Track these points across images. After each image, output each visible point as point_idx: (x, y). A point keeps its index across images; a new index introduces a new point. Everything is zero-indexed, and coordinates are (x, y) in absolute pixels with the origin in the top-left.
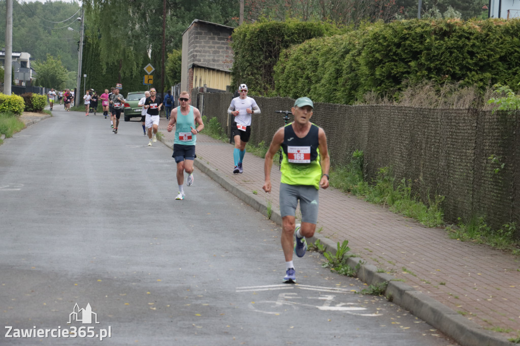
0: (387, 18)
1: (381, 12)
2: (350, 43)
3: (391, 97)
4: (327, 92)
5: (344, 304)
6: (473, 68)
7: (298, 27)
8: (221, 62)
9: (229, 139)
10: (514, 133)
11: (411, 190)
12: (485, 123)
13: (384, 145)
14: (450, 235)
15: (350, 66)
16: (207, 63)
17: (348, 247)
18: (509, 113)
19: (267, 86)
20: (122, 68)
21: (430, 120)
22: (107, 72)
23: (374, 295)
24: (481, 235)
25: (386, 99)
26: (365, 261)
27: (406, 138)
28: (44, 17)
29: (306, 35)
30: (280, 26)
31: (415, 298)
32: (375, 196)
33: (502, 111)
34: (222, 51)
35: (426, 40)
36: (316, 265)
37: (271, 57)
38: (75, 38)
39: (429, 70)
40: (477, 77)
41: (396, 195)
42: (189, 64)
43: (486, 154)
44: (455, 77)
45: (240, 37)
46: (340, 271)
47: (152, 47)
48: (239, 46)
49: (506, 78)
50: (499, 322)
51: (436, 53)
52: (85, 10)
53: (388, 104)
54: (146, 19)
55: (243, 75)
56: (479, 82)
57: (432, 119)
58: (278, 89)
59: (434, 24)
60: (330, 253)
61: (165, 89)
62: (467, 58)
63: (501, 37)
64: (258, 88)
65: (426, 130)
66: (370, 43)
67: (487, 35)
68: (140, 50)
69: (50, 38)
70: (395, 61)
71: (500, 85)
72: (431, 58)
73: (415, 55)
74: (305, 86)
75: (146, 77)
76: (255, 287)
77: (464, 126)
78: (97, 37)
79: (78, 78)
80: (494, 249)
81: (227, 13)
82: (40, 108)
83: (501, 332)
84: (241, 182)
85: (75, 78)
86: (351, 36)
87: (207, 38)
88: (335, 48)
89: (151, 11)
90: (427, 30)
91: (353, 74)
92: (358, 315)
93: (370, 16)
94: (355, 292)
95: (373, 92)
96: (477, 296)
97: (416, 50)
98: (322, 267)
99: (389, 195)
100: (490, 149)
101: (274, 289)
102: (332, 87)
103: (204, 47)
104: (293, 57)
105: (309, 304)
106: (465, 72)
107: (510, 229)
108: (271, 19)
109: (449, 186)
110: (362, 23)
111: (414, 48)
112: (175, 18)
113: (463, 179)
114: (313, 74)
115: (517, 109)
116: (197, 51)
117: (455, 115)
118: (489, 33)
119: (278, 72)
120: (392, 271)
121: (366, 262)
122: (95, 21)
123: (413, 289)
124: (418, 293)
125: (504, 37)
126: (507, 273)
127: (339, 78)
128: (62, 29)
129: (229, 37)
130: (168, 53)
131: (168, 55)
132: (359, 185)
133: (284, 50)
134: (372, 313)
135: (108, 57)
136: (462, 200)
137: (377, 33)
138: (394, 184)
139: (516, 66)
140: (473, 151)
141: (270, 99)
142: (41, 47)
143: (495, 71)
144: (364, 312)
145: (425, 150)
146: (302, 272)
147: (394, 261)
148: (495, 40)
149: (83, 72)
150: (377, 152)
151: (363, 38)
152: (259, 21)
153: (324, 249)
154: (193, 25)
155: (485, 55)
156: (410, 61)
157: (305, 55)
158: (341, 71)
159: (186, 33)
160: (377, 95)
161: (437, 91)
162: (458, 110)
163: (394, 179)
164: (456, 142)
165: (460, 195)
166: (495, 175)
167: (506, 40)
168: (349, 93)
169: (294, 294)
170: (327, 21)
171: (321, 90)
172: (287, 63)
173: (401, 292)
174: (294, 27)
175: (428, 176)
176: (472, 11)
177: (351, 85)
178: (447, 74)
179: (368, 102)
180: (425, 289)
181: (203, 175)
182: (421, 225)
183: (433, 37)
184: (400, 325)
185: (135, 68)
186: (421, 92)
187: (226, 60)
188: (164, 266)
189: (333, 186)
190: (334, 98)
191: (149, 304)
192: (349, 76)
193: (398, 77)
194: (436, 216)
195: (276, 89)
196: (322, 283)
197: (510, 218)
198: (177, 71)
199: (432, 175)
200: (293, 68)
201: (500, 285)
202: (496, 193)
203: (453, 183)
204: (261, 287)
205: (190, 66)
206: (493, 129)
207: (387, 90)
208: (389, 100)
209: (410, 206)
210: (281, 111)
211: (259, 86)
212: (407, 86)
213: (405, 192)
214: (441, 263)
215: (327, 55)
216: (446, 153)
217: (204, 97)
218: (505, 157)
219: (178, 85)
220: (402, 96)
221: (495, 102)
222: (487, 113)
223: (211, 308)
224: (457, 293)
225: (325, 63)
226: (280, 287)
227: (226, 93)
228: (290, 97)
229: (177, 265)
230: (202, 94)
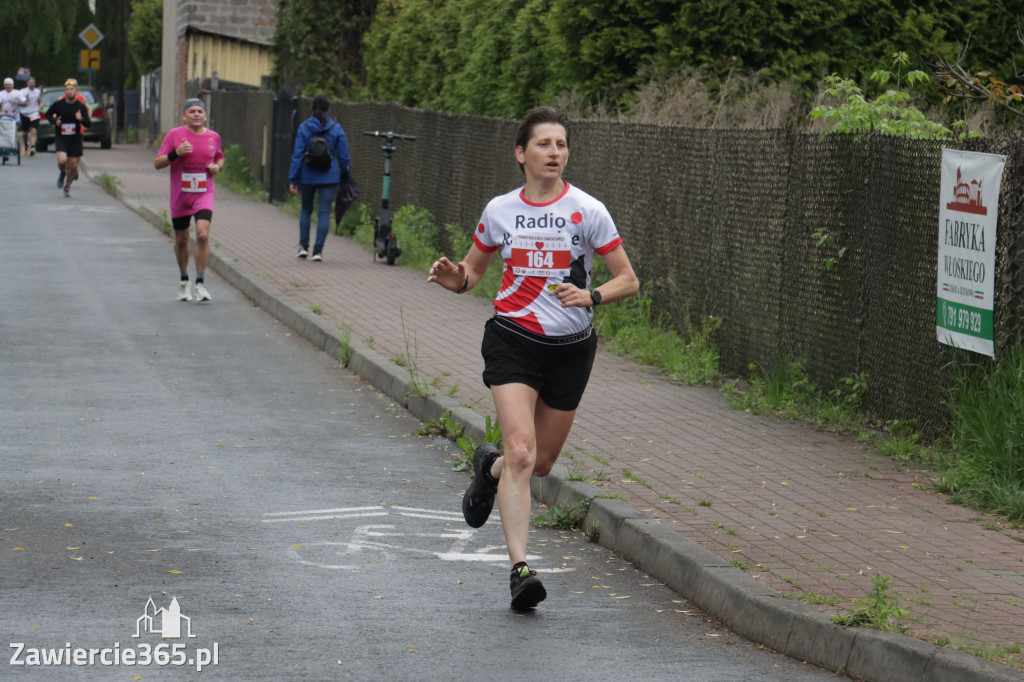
3: (614, 104)
4: (478, 92)
5: (494, 548)
6: (789, 40)
8: (249, 24)
9: (267, 195)
10: (866, 181)
11: (652, 304)
12: (806, 159)
14: (730, 401)
15: (527, 36)
16: (218, 25)
18: (856, 139)
19: (350, 77)
20: (28, 34)
21: (694, 153)
23: (560, 529)
24: (795, 402)
25: (601, 108)
27: (643, 192)
31: (645, 534)
33: (842, 134)
36: (441, 465)
37: (358, 13)
39: (696, 44)
41: (620, 317)
42: (180, 27)
43: (808, 228)
44: (751, 61)
49: (861, 64)
50: (817, 583)
51: (711, 7)
53: (606, 119)
55: (296, 53)
56: (804, 72)
57: (697, 150)
58: (374, 85)
60: (471, 440)
61: (128, 82)
62: (777, 20)
64: (331, 81)
65: (684, 176)
70: (622, 24)
71: (838, 78)
72: (700, 20)
73: (667, 12)
74: (430, 78)
75: (84, 55)
76: (304, 512)
77: (763, 167)
80: (820, 430)
83: (819, 604)
84: (289, 287)
91: (532, 53)
95: (574, 91)
96: (775, 529)
97: (668, 1)
98: (454, 469)
99: (606, 315)
100: (816, 217)
101: (346, 516)
102: (488, 81)
104: (405, 15)
105: (419, 547)
106: (773, 51)
107: (855, 387)
109: (732, 295)
113: (761, 282)
114: (448, 51)
115: (872, 130)
117: (745, 142)
119: (374, 46)
120: (600, 478)
123: (642, 516)
124: (652, 524)
126: (848, 481)
127: (503, 62)
130: (133, 2)
131: (134, 7)
134: (553, 567)
136: (758, 327)
139: (883, 37)
140: (782, 221)
141: (355, 107)
143: (836, 49)
145: (683, 217)
146: (409, 481)
147: (607, 457)
153: (458, 432)
155: (815, 14)
156: (655, 25)
157: (432, 9)
158: (508, 46)
160: (583, 99)
161: (712, 91)
162: (751, 131)
164: (747, 201)
165: (754, 315)
166: (826, 271)
168: (525, 94)
169: (389, 526)
171: (465, 87)
172: (392, 27)
173: (617, 522)
175: (688, 274)
177: (529, 76)
178: (735, 54)
180: (667, 516)
182: (670, 382)
184: (609, 590)
185: (59, 35)
186: (678, 93)
187: (259, 19)
188: (106, 468)
189: (488, 297)
190: (493, 104)
191: (69, 548)
192: (526, 56)
193: (629, 59)
194: (703, 361)
195: (368, 85)
196: (450, 504)
197: (855, 365)
198: (153, 41)
199: (697, 272)
200: (405, 38)
201: (827, 507)
202: (828, 311)
203: (740, 291)
204: (317, 512)
205: (182, 30)
206: (822, 173)
207: (606, 88)
208: (609, 111)
209: (650, 339)
210: (377, 133)
211: (333, 77)
212: (647, 80)
213: (640, 310)
214: (707, 460)
215: (478, 10)
216: (726, 225)
217: (212, 101)
218: (846, 234)
219: (157, 74)
220: (636, 103)
221: (826, 115)
222: (811, 139)
223: (204, 557)
224: (734, 524)
225: (474, 27)
226: (360, 512)
227: (259, 92)
228: (399, 102)
229: (137, 466)
230: (206, 94)
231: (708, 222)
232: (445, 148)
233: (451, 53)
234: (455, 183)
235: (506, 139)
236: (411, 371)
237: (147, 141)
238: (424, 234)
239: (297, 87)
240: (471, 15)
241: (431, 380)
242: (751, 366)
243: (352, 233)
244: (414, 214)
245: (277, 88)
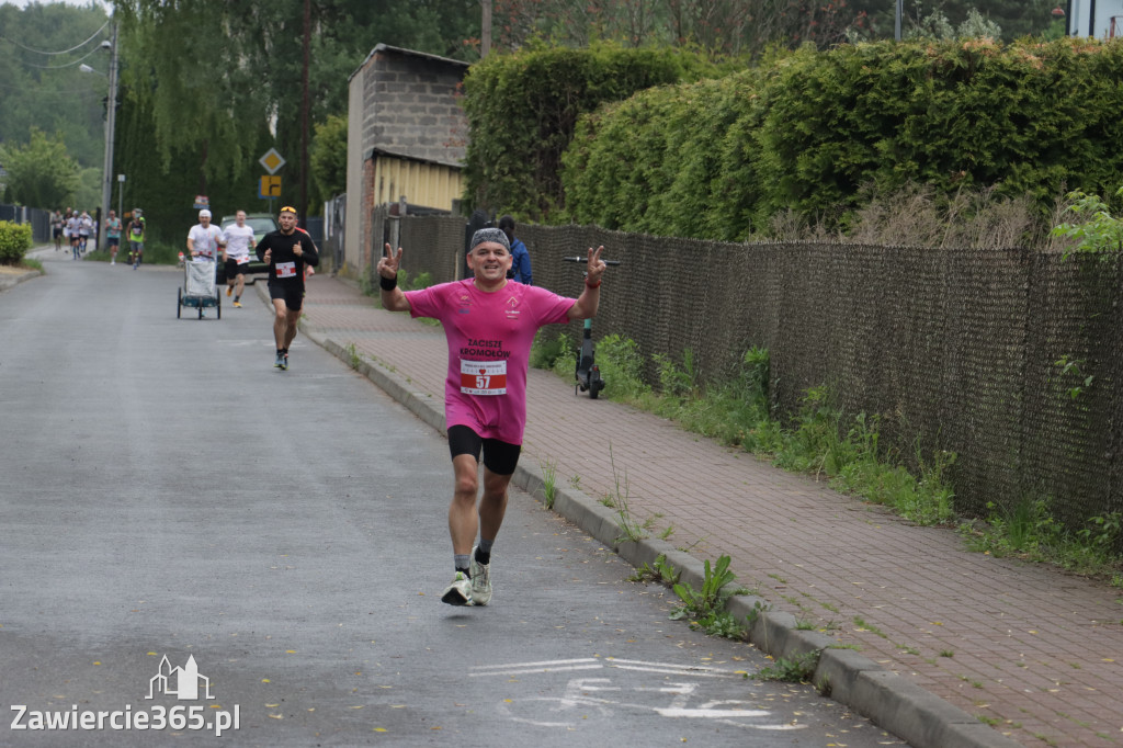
0: (825, 38)
1: (813, 24)
2: (738, 99)
3: (833, 223)
4: (686, 213)
5: (718, 702)
6: (1023, 153)
7: (619, 62)
8: (439, 145)
10: (1115, 303)
11: (879, 438)
12: (1047, 281)
13: (816, 333)
14: (968, 542)
15: (739, 153)
16: (406, 147)
17: (729, 572)
18: (1102, 259)
19: (547, 199)
20: (207, 160)
21: (923, 275)
22: (171, 170)
23: (789, 682)
24: (1040, 544)
25: (820, 229)
26: (768, 604)
27: (867, 318)
28: (24, 39)
29: (637, 80)
30: (576, 60)
31: (882, 688)
32: (797, 454)
33: (1087, 253)
34: (442, 119)
35: (914, 89)
36: (657, 614)
37: (555, 131)
38: (96, 89)
39: (922, 159)
40: (1033, 175)
41: (844, 452)
42: (367, 150)
43: (1050, 355)
44: (982, 177)
45: (483, 86)
46: (712, 628)
47: (278, 109)
48: (480, 106)
49: (1102, 178)
50: (1073, 740)
51: (938, 119)
52: (119, 23)
53: (826, 240)
54: (262, 44)
55: (490, 175)
56: (1039, 187)
57: (928, 273)
58: (573, 207)
59: (932, 52)
60: (688, 586)
61: (311, 208)
62: (1010, 132)
63: (1090, 83)
64: (527, 203)
65: (912, 301)
66: (785, 98)
67: (1057, 77)
68: (251, 117)
69: (36, 89)
70: (842, 138)
71: (1081, 194)
72: (926, 132)
73: (890, 125)
74: (634, 198)
75: (264, 181)
76: (514, 665)
77: (999, 290)
78: (149, 88)
79: (105, 185)
80: (1069, 574)
81: (453, 30)
82: (16, 254)
85: (98, 183)
86: (741, 81)
87: (407, 89)
88: (703, 109)
89: (276, 25)
90: (915, 65)
91: (744, 170)
92: (750, 728)
93: (787, 34)
94: (745, 675)
95: (790, 211)
96: (1025, 682)
97: (890, 112)
98: (671, 618)
99: (829, 450)
100: (1059, 343)
101: (558, 669)
102: (696, 201)
103: (400, 108)
104: (606, 132)
105: (638, 703)
106: (1006, 164)
107: (1106, 527)
108: (556, 42)
109: (967, 428)
110: (768, 49)
111: (888, 109)
112: (331, 42)
113: (1000, 413)
114: (652, 170)
115: (1120, 249)
116: (382, 119)
117: (979, 263)
118: (1061, 72)
119: (573, 166)
120: (831, 626)
121: (771, 606)
122: (144, 48)
123: (878, 668)
124: (889, 676)
125: (1095, 82)
126: (1099, 629)
127: (713, 181)
128: (67, 69)
129: (459, 85)
130: (316, 125)
131: (317, 130)
132: (759, 430)
133: (587, 116)
134: (782, 723)
135: (174, 132)
136: (997, 462)
137: (800, 74)
138: (840, 425)
140: (1022, 348)
141: (554, 231)
142: (17, 112)
143: (1075, 162)
144: (764, 720)
145: (911, 344)
146: (623, 631)
147: (837, 604)
148: (1075, 89)
149: (117, 170)
150: (802, 351)
151: (768, 85)
152: (528, 48)
153: (674, 577)
154: (375, 58)
155: (1051, 125)
156: (877, 139)
157: (635, 126)
158: (717, 164)
159: (358, 76)
160: (799, 219)
161: (940, 208)
162: (986, 251)
163: (840, 414)
164: (982, 326)
165: (992, 449)
166: (1071, 402)
167: (1101, 89)
168: (737, 214)
169: (604, 680)
170: (687, 45)
171: (671, 208)
172: (592, 145)
173: (851, 674)
174: (608, 60)
175: (918, 405)
176: (1027, 19)
177: (740, 195)
178: (964, 169)
179: (779, 235)
180: (905, 667)
181: (398, 408)
182: (902, 522)
183: (931, 82)
185: (238, 160)
186: (904, 211)
187: (450, 139)
188: (302, 620)
189: (699, 432)
190: (701, 226)
191: (268, 705)
192: (737, 174)
193: (849, 176)
194: (937, 499)
195: (567, 207)
196: (669, 656)
197: (1106, 503)
198: (337, 165)
199: (927, 403)
200: (607, 157)
201: (1081, 658)
202: (1074, 444)
203: (976, 423)
204: (527, 664)
205: (368, 153)
206: (1066, 295)
207: (825, 207)
208: (828, 231)
209: (878, 476)
210: (578, 259)
211: (529, 200)
212: (870, 198)
213: (866, 445)
214: (946, 607)
215: (685, 125)
216: (959, 352)
217: (400, 227)
218: (1093, 361)
219: (340, 199)
220: (858, 222)
221: (1069, 234)
222: (1052, 260)
223: (410, 713)
224: (980, 676)
225: (681, 144)
226: (572, 665)
227: (450, 217)
228: (600, 224)
229: (334, 616)
230: (394, 219)
231: (940, 349)
232: (651, 273)
233: (656, 172)
234: (661, 310)
235: (717, 262)
236: (621, 512)
237: (331, 270)
238: (629, 366)
239: (491, 211)
240: (679, 131)
241: (643, 522)
242: (990, 505)
243: (552, 366)
244: (618, 344)
245: (469, 212)
